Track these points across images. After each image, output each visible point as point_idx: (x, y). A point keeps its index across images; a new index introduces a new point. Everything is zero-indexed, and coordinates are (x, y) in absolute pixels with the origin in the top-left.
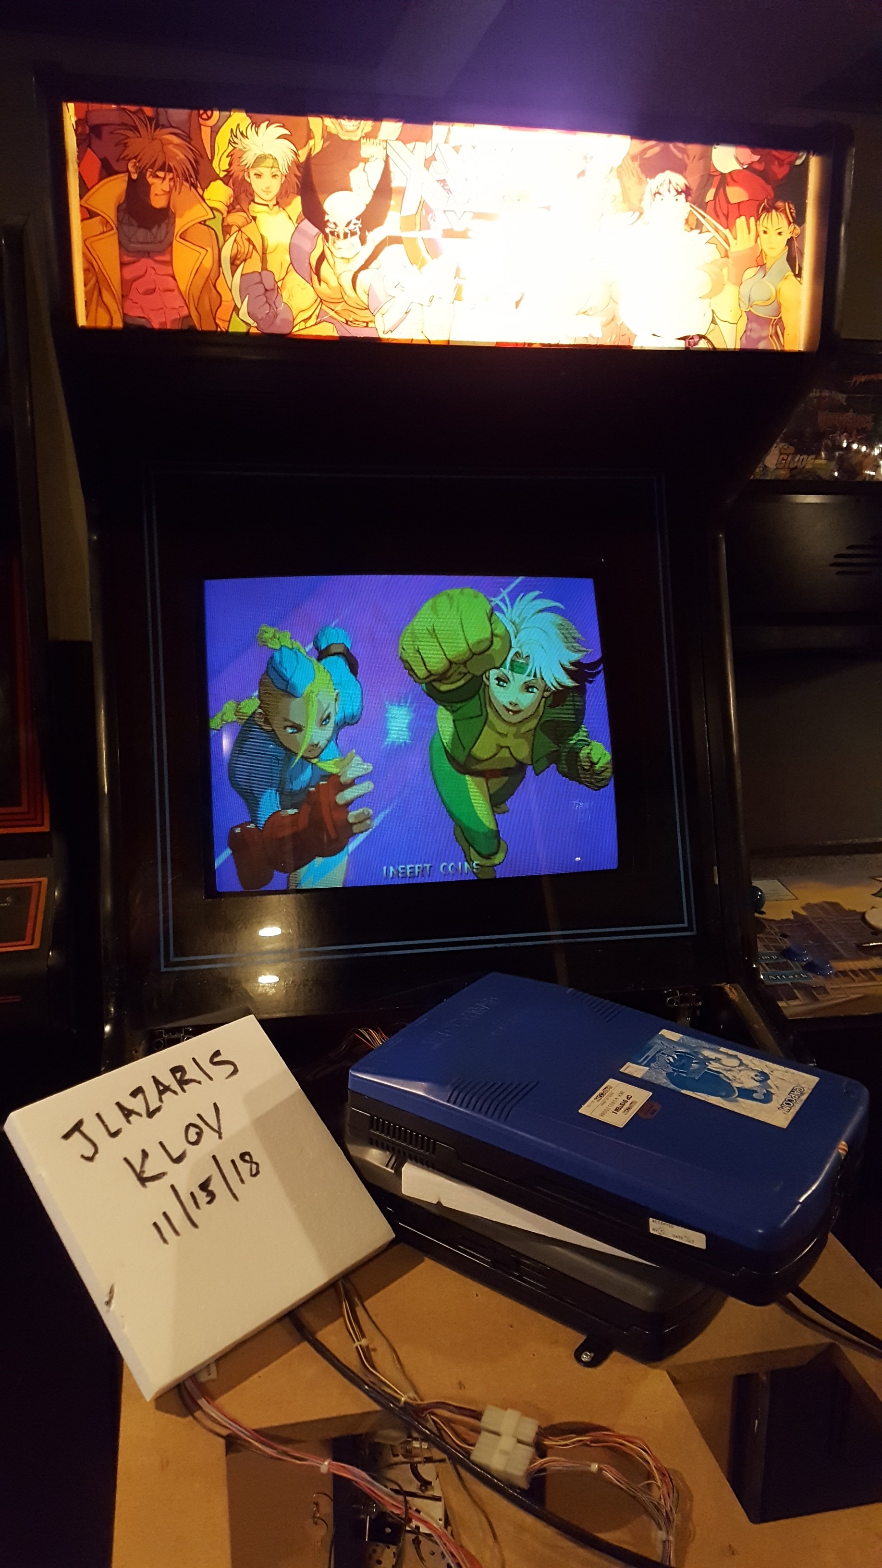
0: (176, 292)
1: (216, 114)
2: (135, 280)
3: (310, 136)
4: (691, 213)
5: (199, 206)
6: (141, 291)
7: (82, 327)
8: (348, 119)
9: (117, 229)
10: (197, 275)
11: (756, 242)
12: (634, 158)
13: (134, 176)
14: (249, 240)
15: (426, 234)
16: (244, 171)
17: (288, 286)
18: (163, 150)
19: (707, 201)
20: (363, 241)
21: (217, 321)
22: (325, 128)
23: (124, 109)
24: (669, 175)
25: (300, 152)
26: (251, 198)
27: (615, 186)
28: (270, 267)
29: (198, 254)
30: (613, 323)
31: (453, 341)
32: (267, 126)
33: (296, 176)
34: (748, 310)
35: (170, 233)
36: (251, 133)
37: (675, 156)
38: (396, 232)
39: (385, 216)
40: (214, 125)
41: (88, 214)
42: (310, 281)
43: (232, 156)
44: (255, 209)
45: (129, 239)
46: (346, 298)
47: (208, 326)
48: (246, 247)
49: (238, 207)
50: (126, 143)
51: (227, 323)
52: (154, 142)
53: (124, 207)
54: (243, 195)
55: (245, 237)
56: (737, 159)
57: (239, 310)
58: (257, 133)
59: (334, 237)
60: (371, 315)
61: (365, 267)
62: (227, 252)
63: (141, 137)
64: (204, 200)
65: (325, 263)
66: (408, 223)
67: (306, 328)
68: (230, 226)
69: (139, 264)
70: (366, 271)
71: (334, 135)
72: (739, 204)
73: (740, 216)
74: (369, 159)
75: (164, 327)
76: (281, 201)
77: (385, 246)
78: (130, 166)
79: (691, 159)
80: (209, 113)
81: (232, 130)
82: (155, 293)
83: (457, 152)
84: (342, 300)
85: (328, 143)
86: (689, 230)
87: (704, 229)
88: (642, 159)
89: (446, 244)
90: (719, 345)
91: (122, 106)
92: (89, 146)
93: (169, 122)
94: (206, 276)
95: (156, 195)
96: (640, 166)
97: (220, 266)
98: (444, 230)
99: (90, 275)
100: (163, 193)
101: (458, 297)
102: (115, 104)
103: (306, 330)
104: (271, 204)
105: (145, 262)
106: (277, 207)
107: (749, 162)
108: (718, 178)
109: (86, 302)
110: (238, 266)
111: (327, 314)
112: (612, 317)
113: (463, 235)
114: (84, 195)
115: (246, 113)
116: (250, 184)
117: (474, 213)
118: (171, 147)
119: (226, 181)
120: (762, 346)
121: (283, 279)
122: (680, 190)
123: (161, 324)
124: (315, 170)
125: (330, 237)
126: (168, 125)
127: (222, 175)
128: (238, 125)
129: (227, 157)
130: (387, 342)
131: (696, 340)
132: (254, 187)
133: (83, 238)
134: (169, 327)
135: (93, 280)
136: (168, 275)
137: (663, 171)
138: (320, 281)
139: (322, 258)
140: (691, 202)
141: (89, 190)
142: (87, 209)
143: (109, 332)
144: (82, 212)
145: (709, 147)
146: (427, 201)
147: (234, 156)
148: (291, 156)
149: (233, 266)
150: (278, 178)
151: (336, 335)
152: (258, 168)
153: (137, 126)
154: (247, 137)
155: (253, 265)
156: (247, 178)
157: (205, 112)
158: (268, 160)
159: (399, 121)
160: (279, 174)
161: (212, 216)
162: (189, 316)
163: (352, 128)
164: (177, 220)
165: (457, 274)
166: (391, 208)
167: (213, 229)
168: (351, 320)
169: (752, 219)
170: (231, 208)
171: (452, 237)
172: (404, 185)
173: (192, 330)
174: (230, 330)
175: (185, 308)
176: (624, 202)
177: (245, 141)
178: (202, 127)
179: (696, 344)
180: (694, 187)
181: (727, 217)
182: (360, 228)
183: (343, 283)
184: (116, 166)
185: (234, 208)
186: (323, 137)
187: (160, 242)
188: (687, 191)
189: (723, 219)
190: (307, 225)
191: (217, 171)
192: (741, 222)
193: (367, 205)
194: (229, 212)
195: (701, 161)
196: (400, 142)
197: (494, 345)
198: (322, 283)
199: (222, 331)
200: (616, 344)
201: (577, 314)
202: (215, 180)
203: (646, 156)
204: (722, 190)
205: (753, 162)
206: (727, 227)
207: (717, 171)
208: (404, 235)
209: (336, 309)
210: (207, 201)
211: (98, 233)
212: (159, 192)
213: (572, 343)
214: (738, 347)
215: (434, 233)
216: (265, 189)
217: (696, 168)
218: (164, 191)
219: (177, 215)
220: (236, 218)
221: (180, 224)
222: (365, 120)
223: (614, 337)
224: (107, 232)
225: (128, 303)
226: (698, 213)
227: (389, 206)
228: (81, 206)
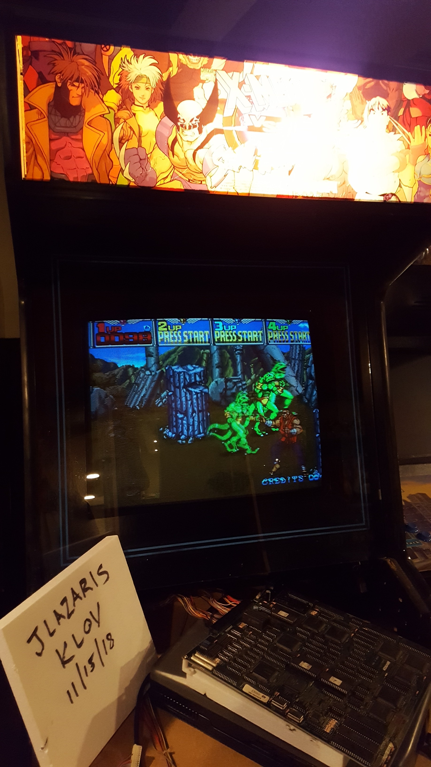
0: (84, 159)
1: (112, 48)
2: (58, 150)
3: (170, 65)
4: (390, 122)
5: (100, 105)
6: (62, 157)
7: (24, 178)
8: (193, 55)
9: (48, 117)
10: (98, 148)
11: (425, 140)
12: (359, 88)
13: (59, 85)
14: (131, 128)
15: (238, 128)
16: (128, 84)
17: (154, 157)
18: (78, 69)
19: (399, 116)
20: (200, 131)
21: (110, 177)
22: (179, 60)
23: (54, 42)
24: (378, 99)
25: (163, 75)
26: (133, 102)
27: (348, 104)
28: (143, 145)
29: (99, 135)
30: (344, 185)
31: (252, 194)
32: (144, 58)
33: (161, 89)
34: (419, 180)
35: (81, 121)
36: (133, 61)
37: (382, 88)
38: (220, 127)
39: (214, 116)
40: (111, 55)
41: (29, 107)
42: (168, 155)
43: (121, 75)
44: (135, 109)
45: (55, 124)
46: (189, 166)
47: (104, 180)
48: (129, 132)
49: (124, 107)
50: (55, 63)
51: (116, 179)
52: (73, 63)
53: (52, 104)
54: (127, 100)
55: (128, 126)
56: (416, 91)
57: (124, 171)
58: (137, 61)
59: (182, 128)
60: (204, 177)
61: (201, 147)
62: (117, 135)
63: (64, 60)
64: (103, 102)
65: (177, 143)
66: (227, 121)
67: (164, 183)
68: (119, 119)
69: (62, 139)
70: (201, 150)
71: (185, 65)
72: (417, 118)
73: (417, 125)
74: (205, 81)
75: (76, 180)
76: (151, 105)
77: (214, 135)
78: (57, 77)
79: (392, 90)
80: (108, 47)
81: (122, 59)
82: (71, 159)
83: (258, 80)
84: (187, 167)
85: (181, 70)
86: (388, 132)
87: (397, 132)
88: (364, 89)
89: (249, 135)
90: (402, 200)
91: (53, 40)
92: (31, 64)
93: (83, 52)
94: (104, 149)
95: (73, 97)
96: (363, 93)
97: (112, 143)
98: (248, 126)
99: (30, 146)
100: (77, 96)
101: (255, 167)
102: (47, 38)
103: (164, 184)
104: (145, 106)
105: (65, 139)
106: (149, 108)
107: (423, 94)
108: (406, 102)
109: (27, 163)
110: (124, 144)
111: (178, 175)
112: (344, 181)
113: (260, 130)
114: (27, 95)
115: (131, 48)
116: (132, 93)
117: (266, 117)
118: (83, 67)
119: (117, 90)
120: (426, 201)
121: (151, 153)
122: (384, 108)
123: (74, 178)
124: (172, 86)
125: (180, 128)
126: (82, 53)
127: (115, 86)
128: (126, 55)
129: (119, 75)
130: (213, 193)
131: (390, 196)
132: (135, 95)
133: (25, 123)
134: (79, 181)
135: (31, 150)
136: (79, 148)
137: (375, 97)
138: (173, 154)
139: (175, 140)
140: (390, 116)
141: (30, 92)
142: (29, 104)
143: (41, 183)
144: (25, 106)
145: (401, 84)
146: (238, 108)
147: (123, 75)
148: (158, 76)
149: (120, 144)
150: (150, 90)
151: (182, 188)
152: (138, 84)
153: (62, 54)
154: (131, 63)
155: (133, 143)
156: (130, 89)
157: (105, 46)
158: (143, 78)
159: (224, 59)
160: (150, 87)
161: (108, 112)
162: (93, 174)
163: (195, 62)
164: (86, 113)
165: (255, 154)
166: (218, 111)
167: (108, 120)
168: (192, 179)
169: (423, 127)
170: (120, 107)
171: (253, 131)
172: (226, 98)
173: (94, 183)
174: (118, 184)
175: (90, 169)
176: (353, 114)
177: (130, 66)
178: (103, 56)
179: (390, 198)
180: (392, 107)
181: (410, 126)
182: (198, 123)
183: (187, 157)
184: (48, 78)
185: (122, 108)
186: (178, 66)
187: (75, 127)
188: (388, 109)
189: (408, 126)
190: (166, 120)
191: (113, 85)
192: (417, 128)
193: (203, 109)
194: (118, 110)
195: (397, 92)
196: (224, 72)
197: (275, 197)
198: (175, 156)
199: (113, 184)
200: (345, 198)
201: (324, 179)
202: (110, 90)
203: (366, 87)
204: (407, 109)
205: (425, 94)
206: (409, 131)
207: (406, 98)
208: (225, 128)
209: (183, 173)
210: (105, 103)
211: (36, 120)
212: (75, 95)
213: (320, 197)
214: (413, 201)
215: (243, 128)
216: (141, 97)
217: (393, 95)
218: (77, 94)
219: (86, 110)
220: (123, 114)
221: (88, 116)
222: (203, 57)
223: (344, 193)
224: (41, 119)
225: (54, 164)
226: (394, 122)
227: (217, 110)
228: (25, 102)
